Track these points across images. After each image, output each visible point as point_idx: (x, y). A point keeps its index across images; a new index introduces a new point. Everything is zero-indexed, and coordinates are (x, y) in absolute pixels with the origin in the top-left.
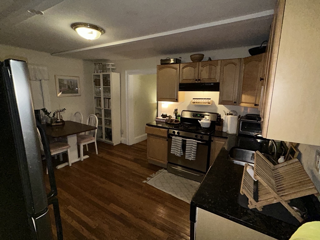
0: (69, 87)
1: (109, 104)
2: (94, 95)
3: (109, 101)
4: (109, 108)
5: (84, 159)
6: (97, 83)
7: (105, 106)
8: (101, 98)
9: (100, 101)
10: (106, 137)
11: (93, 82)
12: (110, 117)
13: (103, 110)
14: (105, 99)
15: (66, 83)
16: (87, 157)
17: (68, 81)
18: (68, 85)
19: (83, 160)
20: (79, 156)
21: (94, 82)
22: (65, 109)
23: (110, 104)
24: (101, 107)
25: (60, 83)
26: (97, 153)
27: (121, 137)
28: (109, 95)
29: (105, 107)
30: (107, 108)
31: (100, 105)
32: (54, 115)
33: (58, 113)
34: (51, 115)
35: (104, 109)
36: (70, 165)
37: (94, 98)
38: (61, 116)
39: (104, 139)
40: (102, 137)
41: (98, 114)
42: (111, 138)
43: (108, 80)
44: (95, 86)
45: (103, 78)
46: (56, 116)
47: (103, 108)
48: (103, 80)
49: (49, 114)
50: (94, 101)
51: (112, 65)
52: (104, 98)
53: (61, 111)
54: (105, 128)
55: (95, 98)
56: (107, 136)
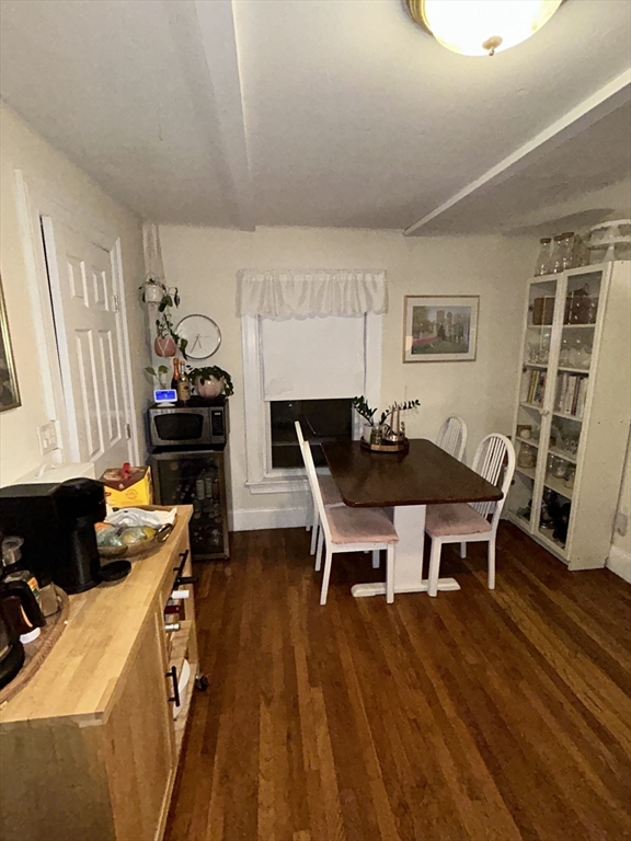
0: (441, 332)
1: (576, 399)
2: (522, 359)
3: (578, 385)
4: (574, 412)
5: (438, 591)
6: (540, 312)
7: (561, 405)
8: (546, 370)
9: (542, 383)
10: (542, 521)
11: (527, 310)
12: (575, 452)
13: (550, 418)
14: (565, 377)
15: (432, 318)
16: (451, 585)
17: (440, 313)
18: (437, 325)
19: (435, 595)
20: (425, 575)
21: (530, 308)
22: (417, 401)
23: (581, 397)
24: (542, 407)
25: (415, 319)
26: (492, 585)
27: (612, 542)
28: (585, 363)
29: (556, 408)
30: (566, 414)
31: (539, 397)
32: (384, 417)
33: (396, 413)
34: (376, 418)
35: (555, 417)
36: (390, 600)
37: (521, 368)
38: (403, 423)
39: (533, 527)
40: (527, 515)
41: (529, 428)
42: (561, 535)
43: (590, 301)
44: (532, 326)
45: (569, 293)
46: (387, 422)
47: (551, 411)
48: (568, 299)
49: (370, 413)
50: (519, 380)
51: (623, 230)
52: (560, 373)
53: (405, 408)
54: (546, 488)
55: (524, 370)
56: (546, 517)
